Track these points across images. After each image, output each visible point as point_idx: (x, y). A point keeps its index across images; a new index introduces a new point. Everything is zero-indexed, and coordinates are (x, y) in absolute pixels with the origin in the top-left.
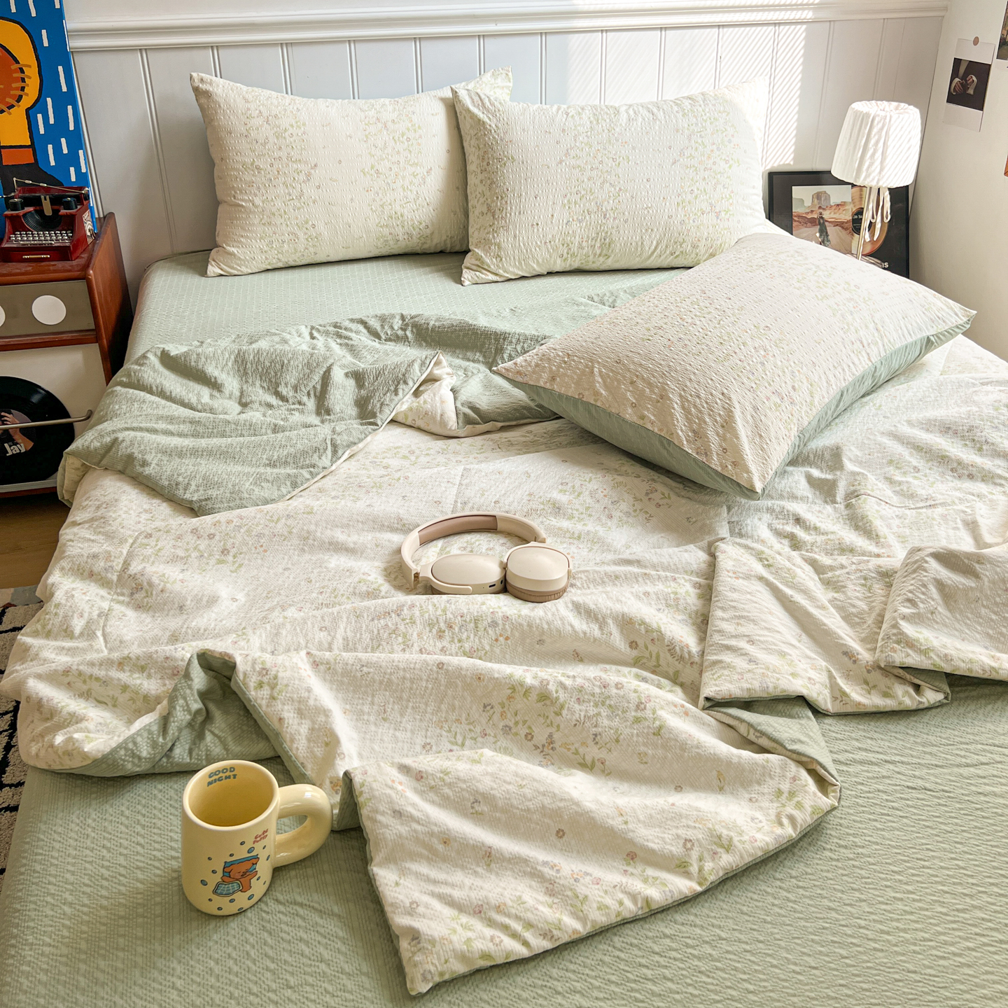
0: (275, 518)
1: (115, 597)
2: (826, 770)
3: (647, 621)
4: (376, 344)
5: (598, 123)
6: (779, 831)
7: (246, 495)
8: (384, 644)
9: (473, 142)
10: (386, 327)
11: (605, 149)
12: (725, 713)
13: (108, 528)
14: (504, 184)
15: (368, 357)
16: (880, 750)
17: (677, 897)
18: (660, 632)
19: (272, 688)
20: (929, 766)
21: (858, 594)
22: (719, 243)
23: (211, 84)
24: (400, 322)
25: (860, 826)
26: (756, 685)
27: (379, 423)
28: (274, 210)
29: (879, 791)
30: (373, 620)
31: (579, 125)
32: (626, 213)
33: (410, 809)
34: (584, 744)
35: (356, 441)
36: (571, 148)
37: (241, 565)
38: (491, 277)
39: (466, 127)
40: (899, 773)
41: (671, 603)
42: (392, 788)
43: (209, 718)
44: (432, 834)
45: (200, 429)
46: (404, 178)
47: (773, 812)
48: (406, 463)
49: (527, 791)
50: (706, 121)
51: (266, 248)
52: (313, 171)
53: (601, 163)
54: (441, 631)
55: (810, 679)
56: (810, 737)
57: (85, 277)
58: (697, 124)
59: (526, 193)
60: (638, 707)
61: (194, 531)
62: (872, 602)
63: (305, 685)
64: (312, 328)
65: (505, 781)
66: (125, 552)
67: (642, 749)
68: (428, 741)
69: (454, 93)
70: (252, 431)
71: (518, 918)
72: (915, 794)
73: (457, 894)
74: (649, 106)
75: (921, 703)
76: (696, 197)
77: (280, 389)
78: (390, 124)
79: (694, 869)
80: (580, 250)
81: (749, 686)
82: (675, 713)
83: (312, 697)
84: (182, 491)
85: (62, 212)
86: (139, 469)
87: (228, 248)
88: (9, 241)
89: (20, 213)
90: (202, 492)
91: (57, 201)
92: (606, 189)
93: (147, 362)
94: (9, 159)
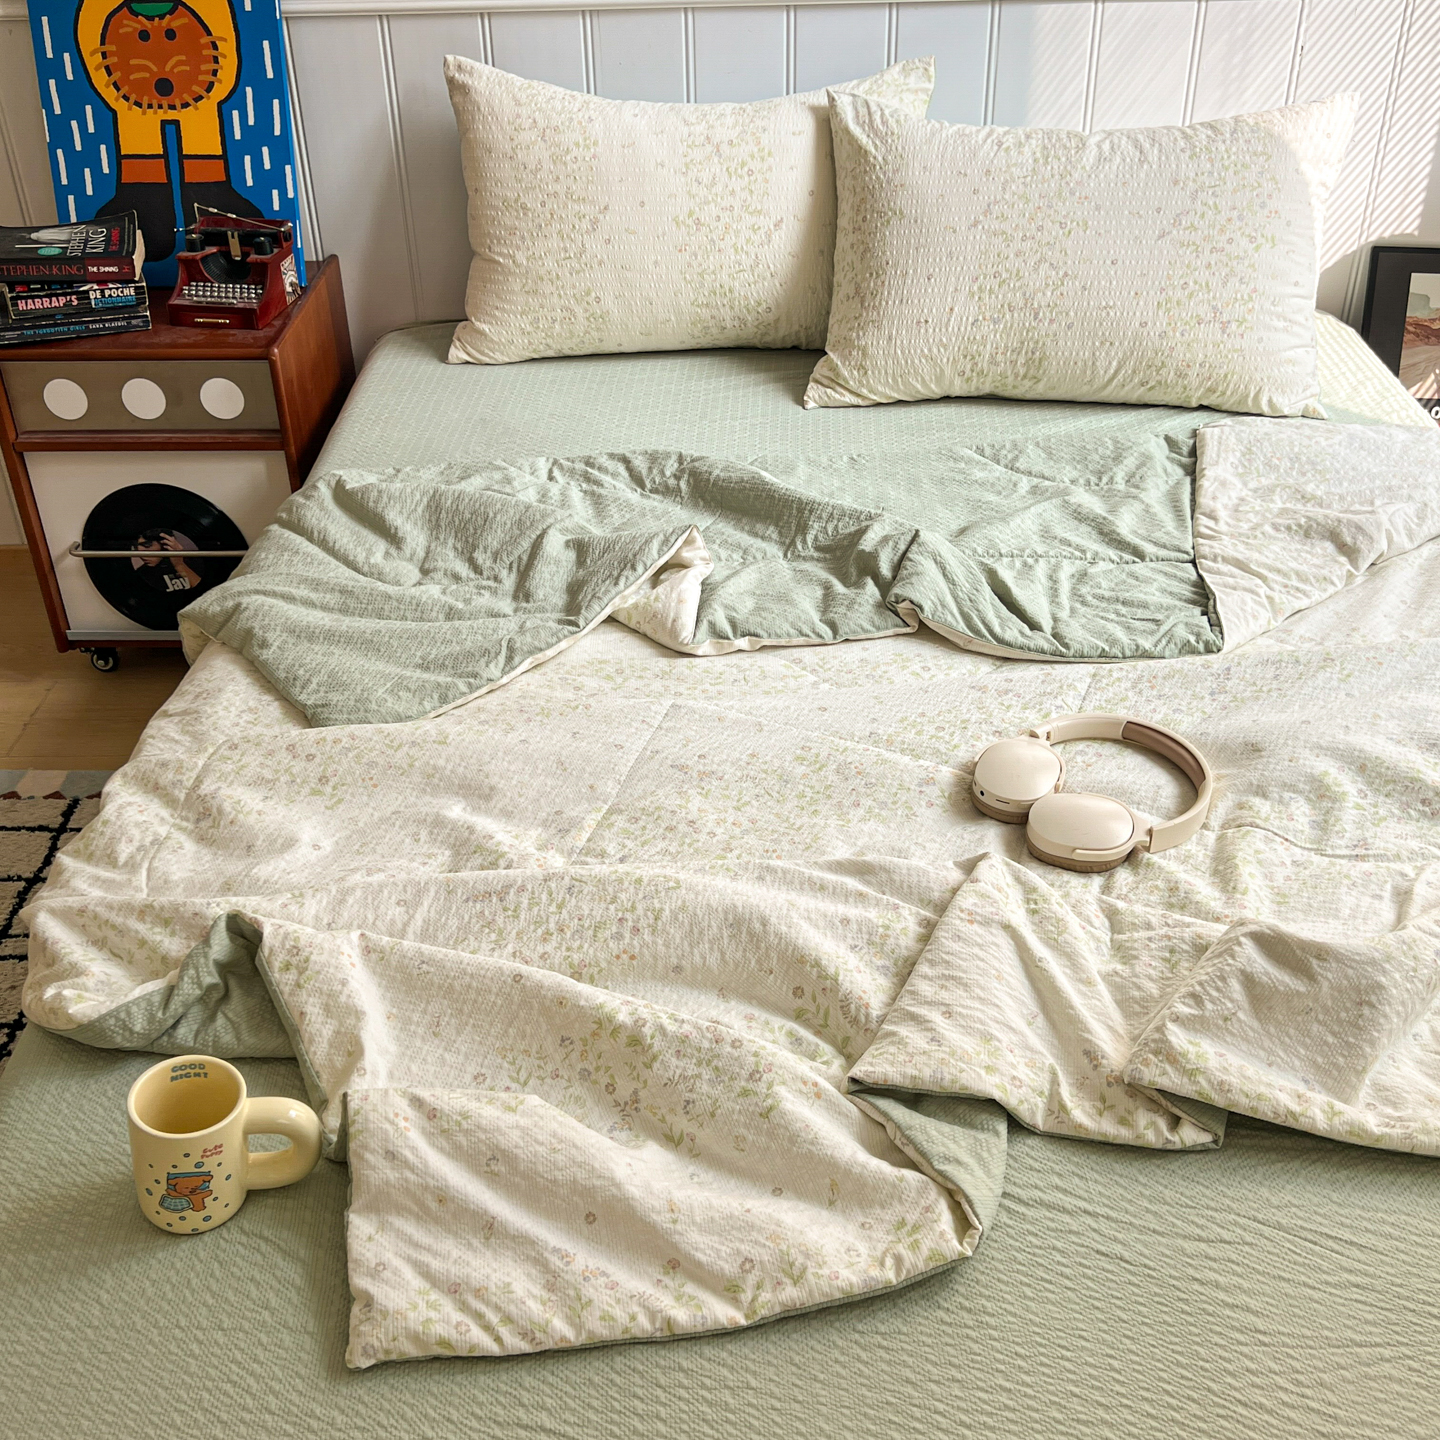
0: (395, 744)
1: (178, 821)
2: (971, 1206)
3: (824, 962)
4: (634, 496)
5: (1046, 163)
6: (875, 1272)
7: (374, 706)
8: (472, 938)
9: (849, 182)
10: (655, 471)
11: (1050, 207)
12: (871, 1104)
13: (198, 727)
14: (884, 253)
15: (616, 516)
16: (1085, 1195)
17: (710, 1325)
18: (836, 980)
19: (301, 973)
20: (1142, 1230)
21: (1152, 972)
22: (1222, 372)
23: (472, 73)
24: (676, 465)
25: (1003, 1287)
26: (927, 1073)
27: (582, 623)
28: (542, 272)
29: (1054, 1248)
30: (467, 900)
31: (1015, 165)
32: (1072, 314)
33: (408, 1153)
34: (672, 1110)
35: (543, 646)
36: (996, 202)
37: (340, 801)
38: (849, 399)
39: (841, 155)
40: (1095, 1230)
41: (873, 940)
42: (392, 1123)
43: (226, 996)
44: (426, 1188)
45: (351, 602)
46: (737, 232)
47: (881, 1247)
48: (607, 686)
49: (559, 1157)
50: (1227, 169)
51: (529, 328)
52: (601, 217)
53: (1040, 229)
54: (548, 933)
55: (1014, 1078)
56: (980, 1159)
57: (266, 357)
58: (1211, 173)
59: (915, 271)
60: (751, 1075)
61: (291, 748)
62: (1169, 986)
63: (340, 976)
64: (555, 462)
65: (536, 1141)
66: (201, 763)
67: (743, 1131)
68: (483, 1071)
69: (832, 99)
70: (418, 614)
71: (497, 1308)
72: (1104, 1263)
73: (435, 1264)
74: (1141, 137)
75: (1168, 1141)
76: (1191, 295)
77: (475, 555)
78: (725, 148)
79: (746, 1297)
80: (993, 368)
81: (915, 1073)
82: (801, 1092)
83: (346, 991)
84: (298, 689)
85: (253, 257)
86: (257, 651)
87: (477, 324)
88: (180, 294)
89: (198, 255)
90: (322, 694)
91: (247, 240)
92: (1042, 272)
93: (316, 494)
94: (195, 174)
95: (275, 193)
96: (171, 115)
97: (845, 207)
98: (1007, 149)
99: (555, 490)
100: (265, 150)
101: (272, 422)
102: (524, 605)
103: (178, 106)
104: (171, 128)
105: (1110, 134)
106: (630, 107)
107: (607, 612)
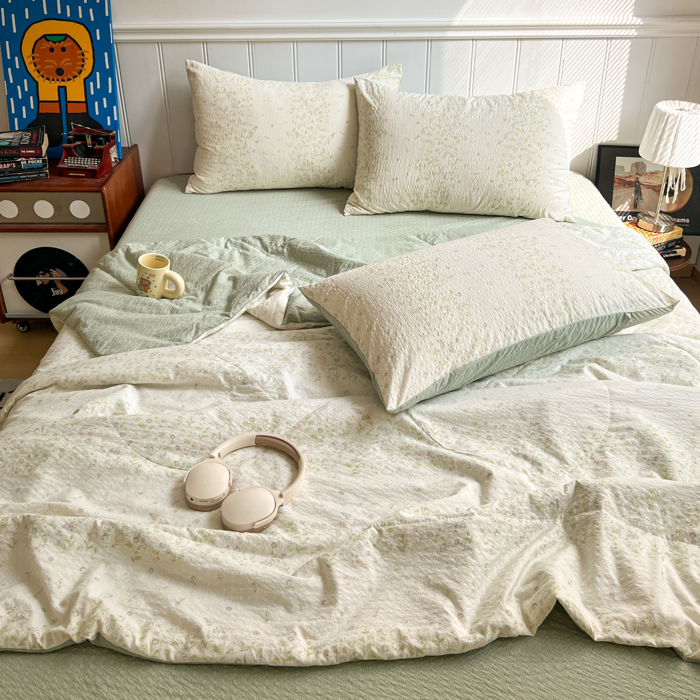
4: (262, 255)
5: (449, 111)
9: (364, 117)
10: (273, 244)
11: (450, 130)
14: (378, 149)
15: (254, 265)
22: (527, 202)
23: (197, 68)
24: (282, 242)
27: (231, 315)
28: (227, 154)
31: (435, 111)
32: (460, 176)
35: (213, 326)
36: (427, 128)
38: (363, 211)
39: (360, 107)
46: (315, 138)
50: (528, 114)
51: (221, 179)
52: (254, 131)
53: (446, 139)
57: (100, 191)
58: (520, 116)
59: (392, 157)
64: (229, 240)
69: (356, 82)
74: (490, 100)
76: (513, 169)
78: (309, 102)
80: (427, 199)
84: (98, 347)
85: (97, 146)
86: (81, 328)
87: (199, 176)
88: (63, 163)
89: (72, 145)
90: (108, 349)
91: (95, 139)
92: (447, 159)
93: (117, 254)
94: (72, 109)
95: (109, 118)
96: (63, 84)
97: (362, 128)
98: (432, 104)
99: (227, 253)
100: (104, 99)
101: (102, 220)
102: (207, 307)
103: (66, 80)
104: (62, 90)
105: (477, 98)
106: (267, 84)
107: (244, 310)
